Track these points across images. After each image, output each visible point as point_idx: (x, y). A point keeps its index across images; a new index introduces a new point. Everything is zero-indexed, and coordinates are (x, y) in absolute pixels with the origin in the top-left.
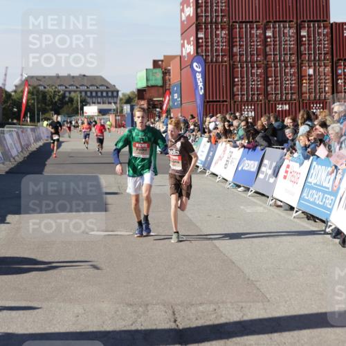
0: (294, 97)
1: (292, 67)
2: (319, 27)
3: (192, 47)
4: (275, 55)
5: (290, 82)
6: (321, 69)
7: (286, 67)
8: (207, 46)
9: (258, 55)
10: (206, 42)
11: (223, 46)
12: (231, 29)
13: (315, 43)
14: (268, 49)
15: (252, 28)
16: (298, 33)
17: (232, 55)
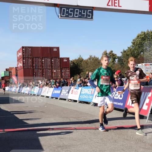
0: (51, 78)
1: (50, 70)
2: (57, 59)
3: (22, 64)
4: (45, 66)
5: (49, 74)
6: (58, 70)
7: (48, 70)
8: (26, 64)
9: (40, 67)
10: (26, 63)
11: (31, 64)
12: (33, 59)
13: (56, 63)
14: (43, 65)
15: (38, 59)
16: (51, 60)
17: (33, 66)
